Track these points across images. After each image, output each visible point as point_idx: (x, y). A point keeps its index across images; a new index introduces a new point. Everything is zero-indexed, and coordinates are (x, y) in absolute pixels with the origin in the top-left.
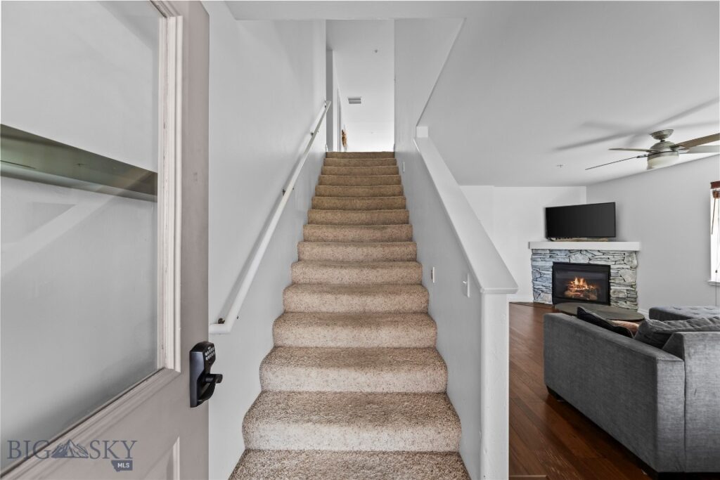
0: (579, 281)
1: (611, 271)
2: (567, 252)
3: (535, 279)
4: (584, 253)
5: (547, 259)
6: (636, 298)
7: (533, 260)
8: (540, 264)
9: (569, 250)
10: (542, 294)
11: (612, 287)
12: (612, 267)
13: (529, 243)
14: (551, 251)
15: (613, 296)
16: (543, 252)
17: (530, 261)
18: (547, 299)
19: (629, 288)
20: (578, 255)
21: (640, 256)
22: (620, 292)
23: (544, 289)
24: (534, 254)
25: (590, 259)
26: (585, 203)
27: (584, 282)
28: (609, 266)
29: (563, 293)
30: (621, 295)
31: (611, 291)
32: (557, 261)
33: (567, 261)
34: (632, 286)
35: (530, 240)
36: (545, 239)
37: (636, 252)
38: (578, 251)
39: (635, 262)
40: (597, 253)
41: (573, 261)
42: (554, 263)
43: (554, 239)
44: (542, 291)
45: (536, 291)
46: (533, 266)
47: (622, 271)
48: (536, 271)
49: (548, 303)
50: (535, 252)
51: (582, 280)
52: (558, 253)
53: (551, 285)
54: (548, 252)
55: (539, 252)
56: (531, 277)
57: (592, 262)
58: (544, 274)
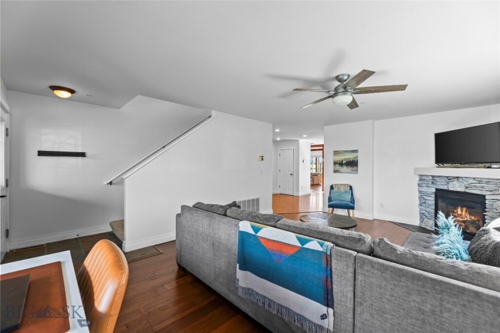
0: (462, 211)
1: (487, 202)
2: (446, 179)
3: (420, 205)
4: (461, 180)
5: (429, 185)
7: (419, 185)
8: (424, 189)
9: (447, 177)
10: (426, 219)
11: (486, 221)
12: (488, 197)
13: (416, 169)
14: (433, 177)
16: (426, 178)
17: (417, 187)
18: (430, 224)
20: (455, 182)
23: (427, 214)
24: (420, 180)
25: (467, 188)
27: (466, 212)
28: (484, 197)
32: (437, 187)
33: (445, 188)
36: (435, 165)
38: (455, 177)
40: (472, 181)
41: (451, 189)
42: (437, 189)
44: (426, 216)
45: (422, 215)
46: (420, 192)
47: (497, 202)
48: (422, 196)
50: (422, 178)
51: (464, 209)
52: (437, 179)
53: (433, 211)
54: (431, 178)
55: (424, 178)
56: (418, 202)
57: (468, 191)
58: (427, 200)
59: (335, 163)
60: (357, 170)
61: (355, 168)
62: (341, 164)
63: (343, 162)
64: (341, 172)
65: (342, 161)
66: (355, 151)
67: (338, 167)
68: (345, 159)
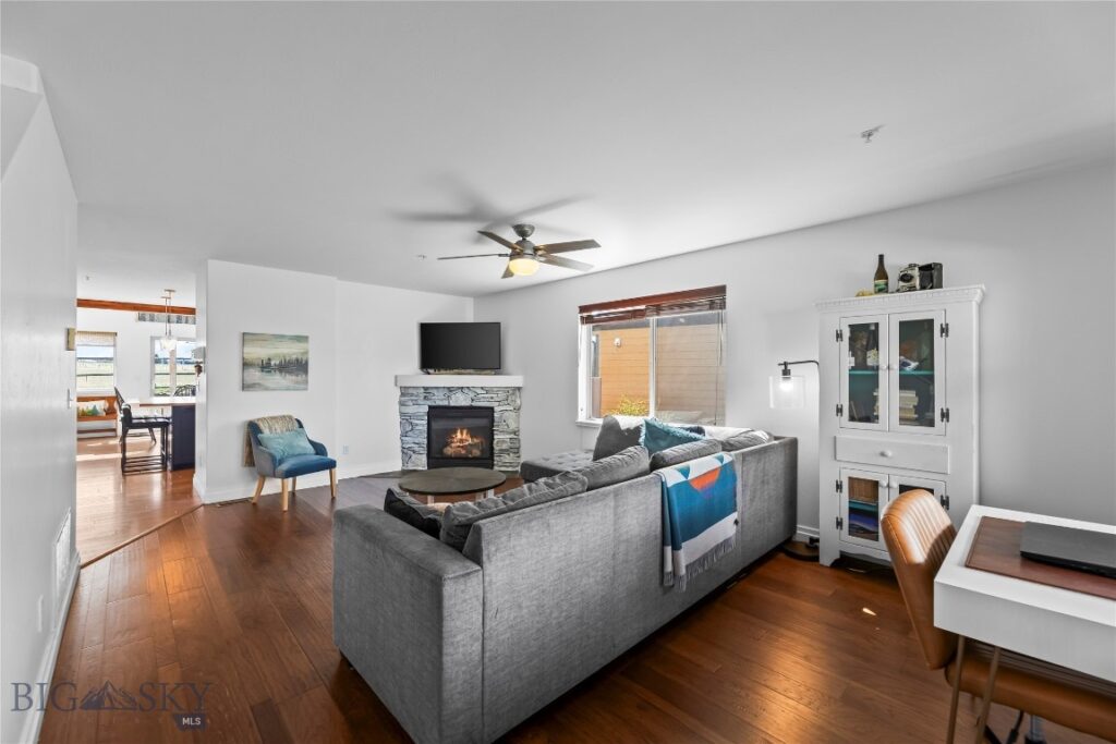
0: (462, 434)
1: (495, 415)
2: (446, 391)
3: (404, 434)
4: (466, 391)
5: (420, 402)
6: (518, 448)
7: (402, 404)
8: (411, 409)
9: (449, 388)
10: (414, 456)
11: (495, 437)
12: (496, 409)
13: (396, 377)
14: (426, 389)
15: (496, 448)
16: (415, 392)
17: (397, 406)
18: (421, 462)
19: (512, 436)
20: (459, 395)
21: (523, 393)
22: (504, 442)
23: (416, 448)
24: (403, 395)
25: (473, 400)
26: (472, 321)
28: (492, 409)
29: (441, 452)
30: (504, 446)
31: (495, 442)
32: (433, 404)
33: (445, 403)
34: (515, 433)
35: (399, 373)
36: (419, 371)
37: (519, 389)
38: (459, 388)
39: (518, 402)
40: (479, 391)
41: (452, 404)
42: (430, 407)
43: (431, 371)
44: (414, 452)
45: (406, 452)
46: (402, 414)
47: (506, 414)
48: (406, 419)
49: (421, 468)
50: (405, 392)
51: (465, 432)
52: (435, 392)
53: (425, 441)
54: (422, 390)
55: (411, 391)
56: (399, 432)
57: (474, 404)
58: (417, 425)
59: (246, 365)
60: (307, 382)
61: (300, 378)
62: (266, 367)
63: (273, 363)
64: (267, 389)
65: (269, 359)
66: (302, 339)
67: (255, 375)
68: (277, 356)
